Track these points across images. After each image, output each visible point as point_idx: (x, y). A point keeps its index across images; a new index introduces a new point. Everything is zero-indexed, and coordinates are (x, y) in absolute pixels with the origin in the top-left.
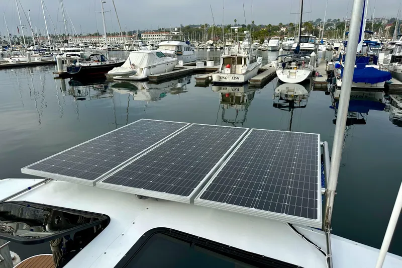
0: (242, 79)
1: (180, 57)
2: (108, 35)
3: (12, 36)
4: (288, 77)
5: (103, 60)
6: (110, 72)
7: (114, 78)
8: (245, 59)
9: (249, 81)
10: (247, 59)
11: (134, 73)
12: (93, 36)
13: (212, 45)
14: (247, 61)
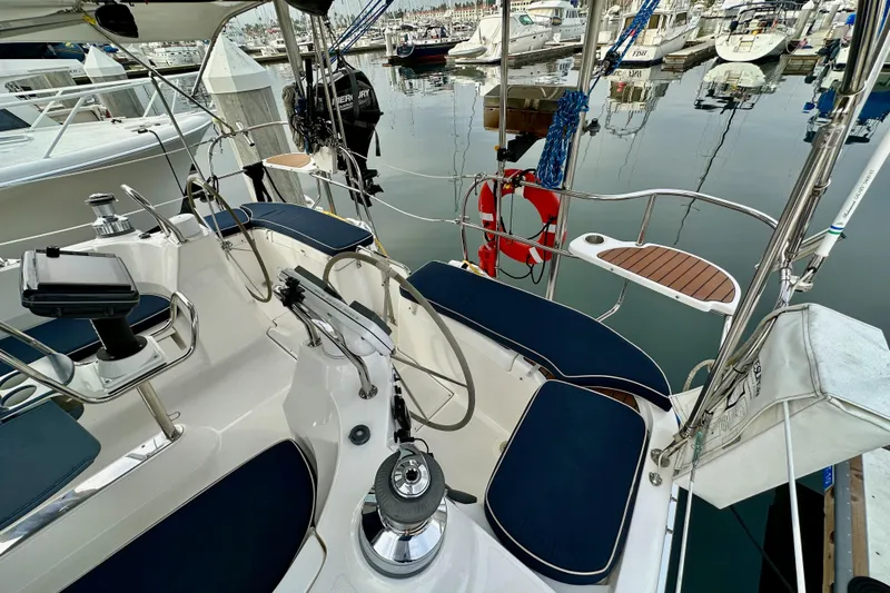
0: (650, 56)
1: (558, 28)
2: (458, 7)
3: (338, 17)
4: (736, 50)
5: (443, 35)
6: (451, 52)
7: (457, 60)
8: (665, 17)
9: (664, 59)
10: (669, 17)
11: (483, 51)
12: (438, 10)
13: (617, 13)
14: (668, 20)
